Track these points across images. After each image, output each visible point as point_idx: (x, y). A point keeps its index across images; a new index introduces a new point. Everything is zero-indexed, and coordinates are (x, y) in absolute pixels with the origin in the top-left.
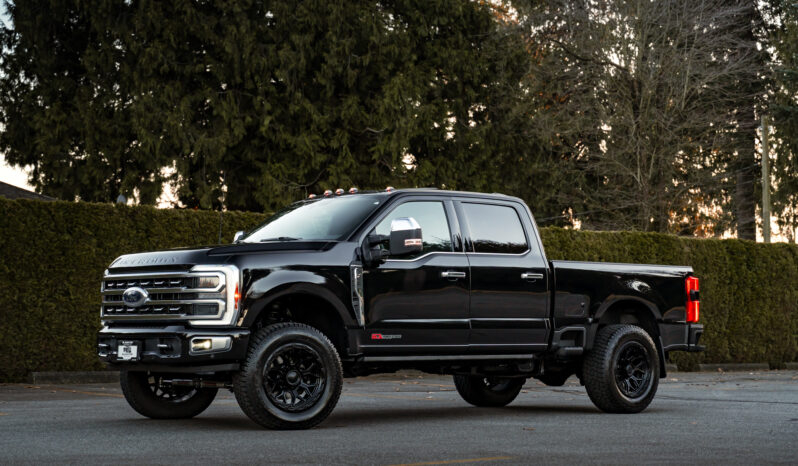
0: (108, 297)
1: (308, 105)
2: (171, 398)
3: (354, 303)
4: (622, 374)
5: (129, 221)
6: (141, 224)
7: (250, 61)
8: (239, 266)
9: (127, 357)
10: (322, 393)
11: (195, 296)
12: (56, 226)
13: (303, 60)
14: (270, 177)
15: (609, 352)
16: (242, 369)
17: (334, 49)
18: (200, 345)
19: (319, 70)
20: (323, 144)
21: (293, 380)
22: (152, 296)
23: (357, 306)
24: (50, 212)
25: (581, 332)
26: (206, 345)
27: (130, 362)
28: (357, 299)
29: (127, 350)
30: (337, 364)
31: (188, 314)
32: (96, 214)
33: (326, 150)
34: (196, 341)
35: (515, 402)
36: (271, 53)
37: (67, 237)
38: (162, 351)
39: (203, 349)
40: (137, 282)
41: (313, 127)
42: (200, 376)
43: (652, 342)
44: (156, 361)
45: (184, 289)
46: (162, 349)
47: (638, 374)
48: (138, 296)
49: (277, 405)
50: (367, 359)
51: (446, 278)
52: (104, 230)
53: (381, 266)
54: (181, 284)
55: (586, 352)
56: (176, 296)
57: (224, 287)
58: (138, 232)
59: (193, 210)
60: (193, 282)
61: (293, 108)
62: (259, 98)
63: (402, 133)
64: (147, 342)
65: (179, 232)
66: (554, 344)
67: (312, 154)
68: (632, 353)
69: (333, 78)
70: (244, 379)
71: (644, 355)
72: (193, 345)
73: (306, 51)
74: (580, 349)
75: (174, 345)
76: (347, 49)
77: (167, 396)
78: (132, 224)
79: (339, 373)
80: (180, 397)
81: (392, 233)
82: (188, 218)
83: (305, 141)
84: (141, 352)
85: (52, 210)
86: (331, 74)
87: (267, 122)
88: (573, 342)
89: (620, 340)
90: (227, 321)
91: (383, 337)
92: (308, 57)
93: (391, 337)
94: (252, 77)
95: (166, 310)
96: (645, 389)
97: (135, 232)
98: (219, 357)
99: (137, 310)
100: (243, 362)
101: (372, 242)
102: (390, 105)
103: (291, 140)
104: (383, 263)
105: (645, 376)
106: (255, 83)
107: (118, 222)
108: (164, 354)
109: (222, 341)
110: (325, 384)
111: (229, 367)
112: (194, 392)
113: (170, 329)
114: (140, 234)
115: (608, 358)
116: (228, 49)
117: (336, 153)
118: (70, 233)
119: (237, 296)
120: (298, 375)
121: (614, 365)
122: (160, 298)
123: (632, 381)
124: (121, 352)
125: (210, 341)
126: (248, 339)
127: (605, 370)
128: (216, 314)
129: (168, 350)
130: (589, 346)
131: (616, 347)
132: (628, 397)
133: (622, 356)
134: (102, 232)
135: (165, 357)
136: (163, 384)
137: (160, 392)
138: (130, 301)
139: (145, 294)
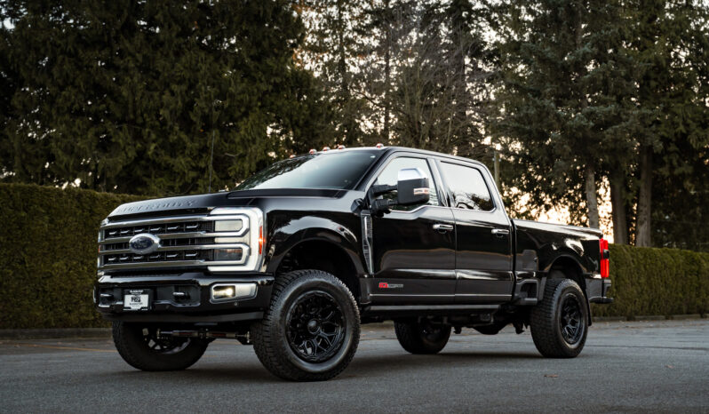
0: (108, 246)
1: (183, 136)
2: (162, 350)
3: (365, 251)
4: (564, 323)
5: (76, 202)
6: (85, 205)
7: (141, 103)
8: (262, 209)
9: (136, 307)
10: (342, 342)
11: (211, 240)
12: (14, 205)
13: (180, 103)
15: (555, 303)
16: (265, 319)
17: (203, 96)
18: (222, 293)
19: (192, 111)
20: (194, 165)
21: (314, 329)
22: (164, 242)
23: (367, 254)
24: (8, 193)
25: (534, 284)
26: (229, 292)
27: (139, 312)
28: (366, 248)
29: (136, 299)
30: (355, 312)
31: (207, 260)
32: (48, 195)
33: (194, 169)
34: (217, 289)
35: (446, 350)
36: (156, 98)
37: (23, 214)
38: (178, 299)
39: (225, 296)
40: (145, 228)
41: (187, 152)
42: (205, 327)
43: (580, 290)
44: (170, 311)
45: (203, 234)
46: (177, 297)
47: (573, 323)
48: (149, 242)
49: (300, 356)
50: (374, 308)
51: (437, 230)
52: (55, 209)
53: (386, 216)
54: (199, 229)
55: (539, 302)
56: (193, 241)
57: (248, 231)
58: (83, 212)
60: (210, 226)
61: (173, 138)
62: (147, 130)
63: (253, 157)
64: (158, 290)
66: (516, 295)
67: (186, 171)
68: (568, 304)
69: (202, 117)
70: (268, 328)
71: (578, 306)
72: (214, 293)
73: (182, 96)
74: (535, 299)
75: (191, 294)
76: (212, 96)
77: (158, 348)
78: (78, 204)
79: (357, 321)
80: (170, 348)
81: (399, 182)
83: (180, 162)
84: (152, 301)
85: (11, 190)
86: (200, 114)
87: (152, 147)
88: (526, 293)
89: (563, 291)
90: (251, 267)
91: (388, 286)
92: (183, 102)
93: (395, 286)
94: (142, 115)
95: (181, 255)
96: (578, 336)
97: (80, 211)
98: (244, 304)
99: (146, 257)
100: (266, 310)
102: (245, 136)
103: (171, 161)
104: (388, 212)
105: (578, 324)
106: (144, 120)
107: (66, 202)
108: (179, 302)
109: (246, 289)
110: (344, 332)
111: (252, 316)
112: (185, 345)
113: (185, 277)
114: (85, 213)
115: (554, 308)
116: (125, 93)
117: (203, 171)
118: (27, 212)
119: (261, 240)
120: (318, 324)
121: (559, 315)
122: (173, 244)
123: (568, 329)
124: (129, 302)
125: (234, 287)
126: (272, 286)
127: (553, 319)
128: (240, 259)
129: (186, 298)
130: (541, 298)
131: (559, 299)
132: (569, 343)
133: (563, 306)
134: (53, 211)
135: (180, 305)
136: (161, 335)
137: (152, 343)
138: (137, 248)
139: (156, 240)
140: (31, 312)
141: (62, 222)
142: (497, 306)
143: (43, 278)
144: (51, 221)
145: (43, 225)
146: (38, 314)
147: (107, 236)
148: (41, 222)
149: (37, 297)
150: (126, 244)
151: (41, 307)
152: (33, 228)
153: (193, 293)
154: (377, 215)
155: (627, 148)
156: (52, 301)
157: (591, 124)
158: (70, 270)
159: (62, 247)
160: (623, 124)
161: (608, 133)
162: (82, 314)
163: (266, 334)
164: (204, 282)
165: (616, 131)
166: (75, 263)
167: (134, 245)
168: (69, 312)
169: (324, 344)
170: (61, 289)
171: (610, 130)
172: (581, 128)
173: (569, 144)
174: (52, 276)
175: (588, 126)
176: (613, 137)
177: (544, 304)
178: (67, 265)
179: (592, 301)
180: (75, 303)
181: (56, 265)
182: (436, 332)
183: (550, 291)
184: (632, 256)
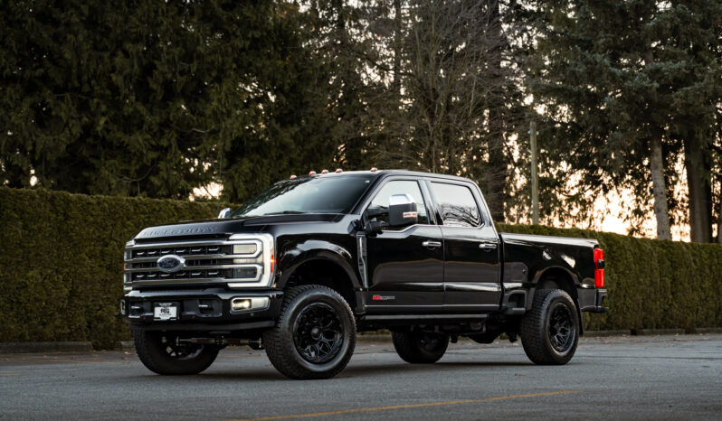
1: (141, 108)
2: (177, 356)
3: (360, 268)
4: (553, 332)
5: (49, 205)
7: (88, 66)
8: (273, 234)
9: (165, 317)
10: (341, 347)
11: (231, 261)
13: (136, 67)
14: (107, 172)
15: (543, 313)
16: (276, 327)
17: (164, 57)
18: (240, 305)
19: (152, 76)
20: (154, 143)
21: (317, 336)
22: (189, 262)
23: (362, 270)
25: (523, 294)
26: (246, 304)
27: (168, 322)
28: (362, 265)
29: (165, 311)
30: (351, 321)
31: (227, 277)
32: (21, 199)
33: (157, 148)
34: (236, 302)
36: (107, 60)
38: (202, 310)
39: (242, 308)
40: (172, 250)
41: (145, 127)
42: (220, 335)
43: (571, 300)
45: (224, 256)
46: (201, 309)
47: (564, 331)
49: (305, 358)
50: (368, 317)
51: (426, 247)
52: (28, 213)
53: (379, 236)
54: (220, 251)
55: (527, 312)
56: (215, 262)
57: (261, 253)
59: (103, 197)
60: (229, 249)
61: (128, 110)
62: (96, 100)
63: (228, 133)
64: (186, 304)
65: (92, 216)
66: (504, 305)
67: (145, 152)
68: (559, 313)
69: (163, 83)
70: (278, 335)
71: (568, 316)
72: (234, 305)
73: (139, 59)
74: (523, 309)
75: (214, 306)
76: (176, 58)
77: (174, 354)
78: (52, 208)
79: (353, 329)
80: (184, 355)
81: (391, 207)
82: (99, 203)
83: (137, 140)
84: (180, 312)
86: (161, 80)
87: (102, 122)
88: (515, 303)
89: (552, 301)
90: (264, 283)
91: (381, 298)
92: (140, 65)
93: (388, 298)
94: (89, 82)
95: (204, 274)
96: (568, 344)
97: (54, 215)
98: (259, 315)
99: (172, 275)
100: (277, 320)
101: (370, 214)
102: (218, 108)
103: (126, 139)
104: (381, 233)
105: (569, 333)
106: (91, 87)
107: (39, 205)
108: (203, 313)
109: (260, 302)
110: (342, 338)
111: (266, 324)
112: (198, 351)
113: (208, 292)
115: (543, 317)
116: (68, 56)
117: (167, 149)
119: (272, 261)
120: (319, 332)
121: (548, 324)
122: (197, 265)
123: (558, 337)
124: (158, 313)
125: (250, 301)
126: (281, 299)
127: (542, 327)
128: (254, 277)
129: (209, 310)
130: (530, 307)
131: (548, 309)
132: (558, 350)
133: (553, 315)
134: (27, 216)
135: (204, 316)
136: (180, 342)
137: (169, 350)
138: (165, 267)
139: (182, 261)
140: (5, 325)
141: (35, 227)
142: (485, 316)
143: (17, 288)
144: (25, 227)
145: (17, 231)
146: (12, 327)
147: (134, 256)
148: (14, 228)
149: (12, 309)
150: (154, 264)
151: (15, 320)
152: (6, 235)
153: (215, 305)
154: (371, 235)
155: (702, 115)
156: (27, 313)
157: (656, 85)
158: (45, 278)
159: (36, 255)
160: (697, 85)
161: (677, 97)
162: (57, 327)
163: (277, 339)
164: (224, 297)
165: (687, 94)
166: (49, 271)
167: (161, 264)
168: (44, 324)
169: (325, 349)
170: (36, 300)
171: (680, 93)
172: (643, 90)
173: (628, 111)
174: (26, 286)
175: (651, 88)
176: (684, 101)
177: (532, 314)
178: (41, 274)
179: (585, 310)
180: (51, 315)
181: (30, 274)
182: (433, 341)
183: (538, 301)
184: (694, 255)
